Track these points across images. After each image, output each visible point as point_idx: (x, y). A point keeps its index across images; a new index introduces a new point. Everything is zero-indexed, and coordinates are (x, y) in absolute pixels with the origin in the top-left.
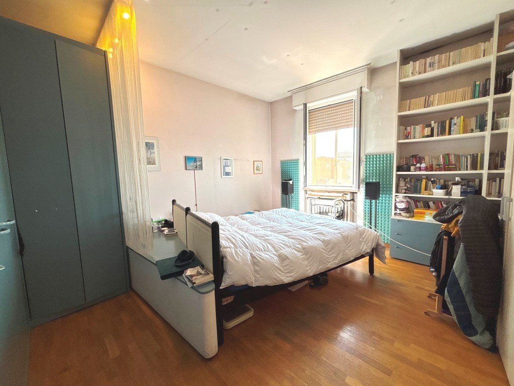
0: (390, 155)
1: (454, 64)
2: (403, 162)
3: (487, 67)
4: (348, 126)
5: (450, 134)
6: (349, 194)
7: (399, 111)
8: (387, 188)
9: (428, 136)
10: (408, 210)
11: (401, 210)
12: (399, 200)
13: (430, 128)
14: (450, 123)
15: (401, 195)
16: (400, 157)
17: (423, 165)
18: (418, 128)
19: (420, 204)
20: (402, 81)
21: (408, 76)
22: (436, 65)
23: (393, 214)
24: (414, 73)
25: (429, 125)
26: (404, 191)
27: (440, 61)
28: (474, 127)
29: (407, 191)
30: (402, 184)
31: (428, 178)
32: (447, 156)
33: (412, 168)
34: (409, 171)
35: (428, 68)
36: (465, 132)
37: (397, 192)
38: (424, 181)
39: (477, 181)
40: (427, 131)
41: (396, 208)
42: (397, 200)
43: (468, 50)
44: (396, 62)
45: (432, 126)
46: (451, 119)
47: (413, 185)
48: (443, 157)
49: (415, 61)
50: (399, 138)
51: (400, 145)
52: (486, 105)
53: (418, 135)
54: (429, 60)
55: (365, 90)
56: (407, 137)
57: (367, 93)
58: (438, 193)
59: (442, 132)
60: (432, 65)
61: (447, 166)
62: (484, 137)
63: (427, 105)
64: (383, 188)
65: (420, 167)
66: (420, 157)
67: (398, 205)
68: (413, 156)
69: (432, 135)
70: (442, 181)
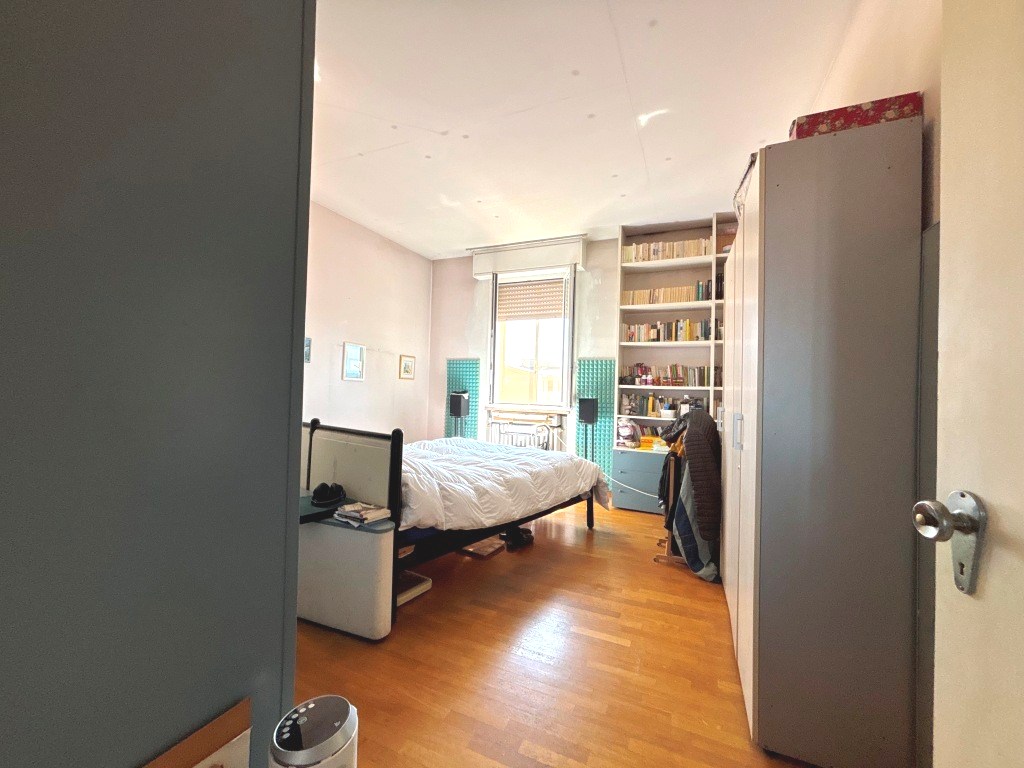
0: (611, 361)
1: (678, 256)
2: (627, 373)
3: (708, 266)
4: (555, 316)
5: (676, 340)
6: (556, 417)
7: (622, 304)
8: (606, 408)
9: (654, 340)
10: (633, 438)
11: (626, 438)
12: (622, 424)
13: (655, 330)
14: (676, 326)
15: (625, 418)
16: (622, 366)
17: (650, 378)
18: (644, 328)
19: (647, 431)
20: (625, 265)
21: (631, 261)
22: (660, 254)
23: (615, 444)
24: (638, 257)
25: (655, 327)
26: (628, 412)
27: (664, 250)
28: (699, 334)
29: (632, 411)
30: (626, 401)
31: (655, 394)
32: (674, 368)
33: (637, 380)
34: (634, 384)
35: (652, 256)
36: (691, 339)
37: (620, 413)
38: (651, 399)
39: (705, 399)
40: (653, 333)
41: (618, 435)
42: (621, 424)
43: (691, 244)
44: (617, 239)
45: (659, 326)
46: (678, 321)
47: (638, 403)
48: (671, 368)
49: (638, 244)
50: (621, 340)
51: (623, 349)
52: (709, 309)
53: (643, 337)
54: (652, 246)
55: (580, 268)
56: (630, 339)
57: (581, 272)
58: (667, 415)
59: (669, 337)
60: (656, 252)
61: (676, 380)
62: (709, 347)
63: (652, 300)
64: (602, 408)
65: (646, 380)
66: (645, 367)
67: (621, 431)
68: (638, 365)
69: (658, 339)
70: (671, 400)
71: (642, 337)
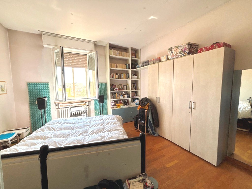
0: (105, 83)
1: (122, 56)
7: (110, 67)
10: (115, 105)
11: (113, 105)
12: (112, 102)
15: (112, 100)
18: (114, 74)
20: (111, 55)
22: (119, 54)
29: (113, 98)
30: (112, 95)
32: (121, 85)
33: (114, 89)
34: (113, 90)
35: (117, 54)
36: (125, 78)
38: (116, 94)
40: (117, 76)
41: (111, 105)
45: (118, 74)
46: (122, 74)
47: (114, 95)
49: (113, 50)
50: (111, 78)
51: (111, 80)
54: (117, 51)
58: (121, 98)
59: (120, 78)
61: (120, 89)
63: (116, 67)
65: (116, 89)
69: (118, 78)
71: (114, 77)
